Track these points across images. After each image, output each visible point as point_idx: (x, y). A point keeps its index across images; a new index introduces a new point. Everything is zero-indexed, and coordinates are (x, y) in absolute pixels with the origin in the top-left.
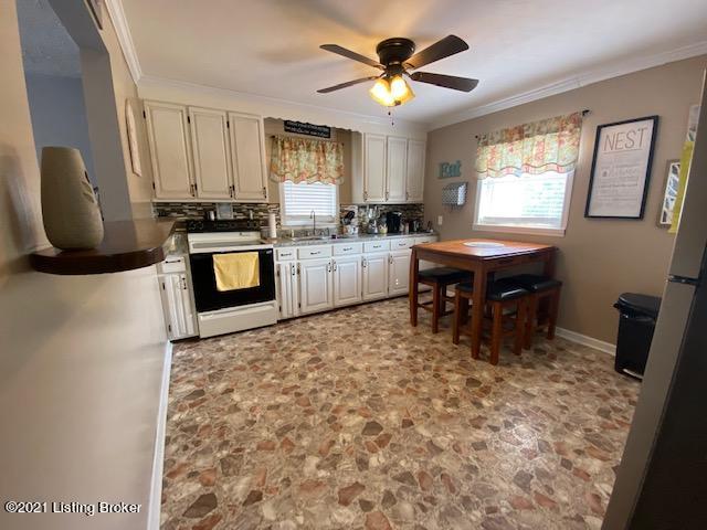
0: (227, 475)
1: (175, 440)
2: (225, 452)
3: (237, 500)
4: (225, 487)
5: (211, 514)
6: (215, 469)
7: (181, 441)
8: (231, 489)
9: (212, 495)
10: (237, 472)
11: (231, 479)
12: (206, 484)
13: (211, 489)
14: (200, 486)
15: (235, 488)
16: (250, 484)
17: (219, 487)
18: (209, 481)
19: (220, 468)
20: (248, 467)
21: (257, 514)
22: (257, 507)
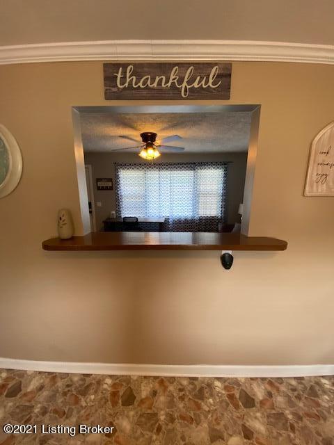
0: (268, 417)
1: (301, 383)
2: (290, 417)
3: (248, 421)
4: (258, 415)
5: (240, 404)
6: (274, 409)
7: (300, 387)
8: (256, 418)
9: (253, 406)
10: (270, 423)
11: (265, 419)
12: (262, 403)
13: (258, 405)
14: (261, 398)
15: (257, 421)
16: (259, 433)
17: (258, 411)
18: (264, 404)
19: (274, 412)
20: (275, 434)
21: (235, 432)
22: (240, 434)
